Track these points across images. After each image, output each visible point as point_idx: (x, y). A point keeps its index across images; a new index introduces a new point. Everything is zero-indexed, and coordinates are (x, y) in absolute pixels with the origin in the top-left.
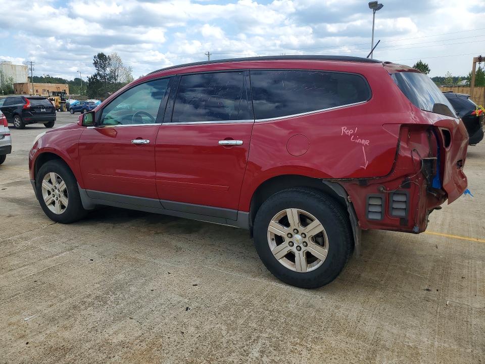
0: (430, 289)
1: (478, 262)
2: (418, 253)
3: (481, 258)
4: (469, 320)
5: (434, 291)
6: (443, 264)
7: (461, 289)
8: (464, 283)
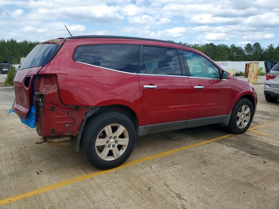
0: (25, 148)
1: (5, 173)
2: (45, 162)
3: (3, 178)
4: (5, 144)
5: (23, 148)
6: (26, 162)
7: (11, 153)
8: (10, 156)
